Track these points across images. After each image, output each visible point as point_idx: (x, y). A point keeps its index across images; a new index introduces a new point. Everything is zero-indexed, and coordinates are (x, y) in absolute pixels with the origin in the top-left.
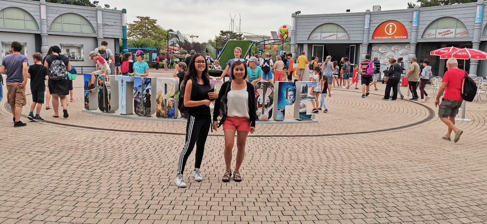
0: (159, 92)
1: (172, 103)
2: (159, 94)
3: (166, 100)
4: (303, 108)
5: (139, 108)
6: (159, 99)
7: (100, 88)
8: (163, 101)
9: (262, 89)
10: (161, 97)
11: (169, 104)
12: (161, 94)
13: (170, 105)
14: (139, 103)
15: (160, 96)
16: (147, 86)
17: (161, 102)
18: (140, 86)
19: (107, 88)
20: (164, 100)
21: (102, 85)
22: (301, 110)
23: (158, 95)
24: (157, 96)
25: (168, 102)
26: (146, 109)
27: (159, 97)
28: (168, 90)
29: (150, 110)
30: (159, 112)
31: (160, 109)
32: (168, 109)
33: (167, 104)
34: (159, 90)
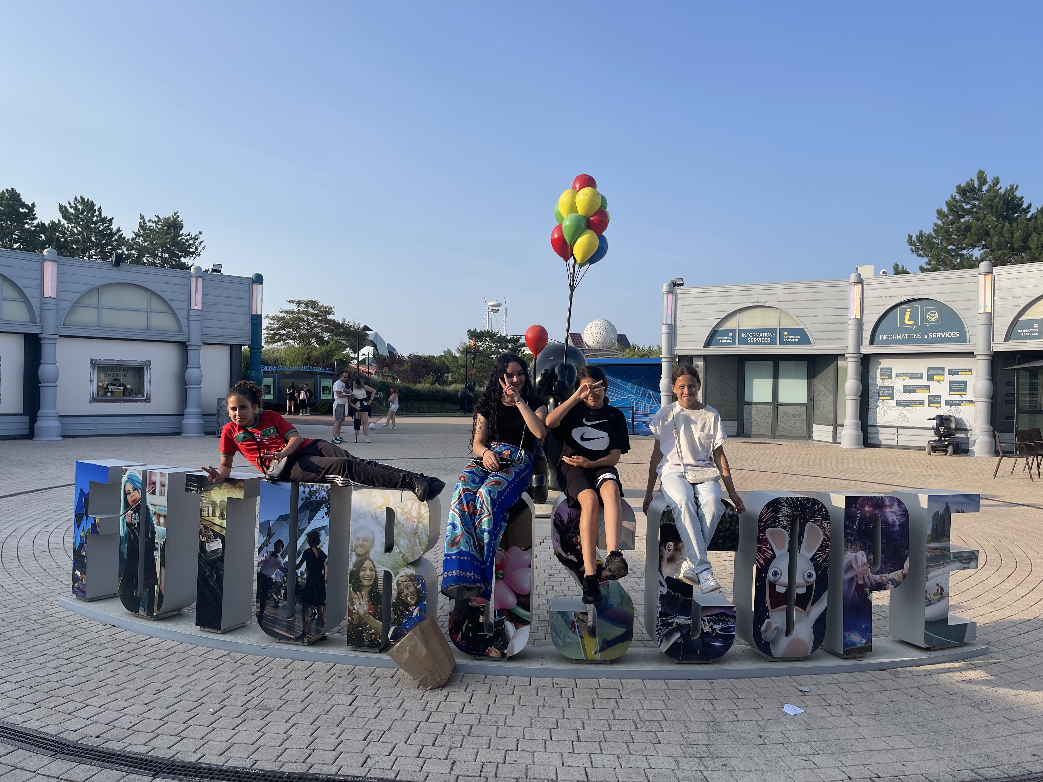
0: (360, 542)
1: (412, 589)
2: (360, 551)
3: (388, 576)
4: (939, 600)
5: (276, 607)
6: (362, 573)
7: (129, 521)
8: (376, 578)
9: (784, 528)
10: (367, 564)
11: (399, 593)
12: (368, 552)
13: (406, 596)
14: (277, 587)
15: (363, 558)
16: (311, 519)
17: (366, 582)
18: (283, 518)
19: (155, 521)
20: (381, 575)
21: (137, 510)
22: (931, 612)
23: (358, 555)
24: (353, 559)
25: (398, 585)
26: (304, 611)
27: (359, 565)
28: (399, 535)
29: (320, 615)
30: (360, 625)
31: (361, 612)
32: (395, 613)
33: (394, 593)
34: (362, 534)
